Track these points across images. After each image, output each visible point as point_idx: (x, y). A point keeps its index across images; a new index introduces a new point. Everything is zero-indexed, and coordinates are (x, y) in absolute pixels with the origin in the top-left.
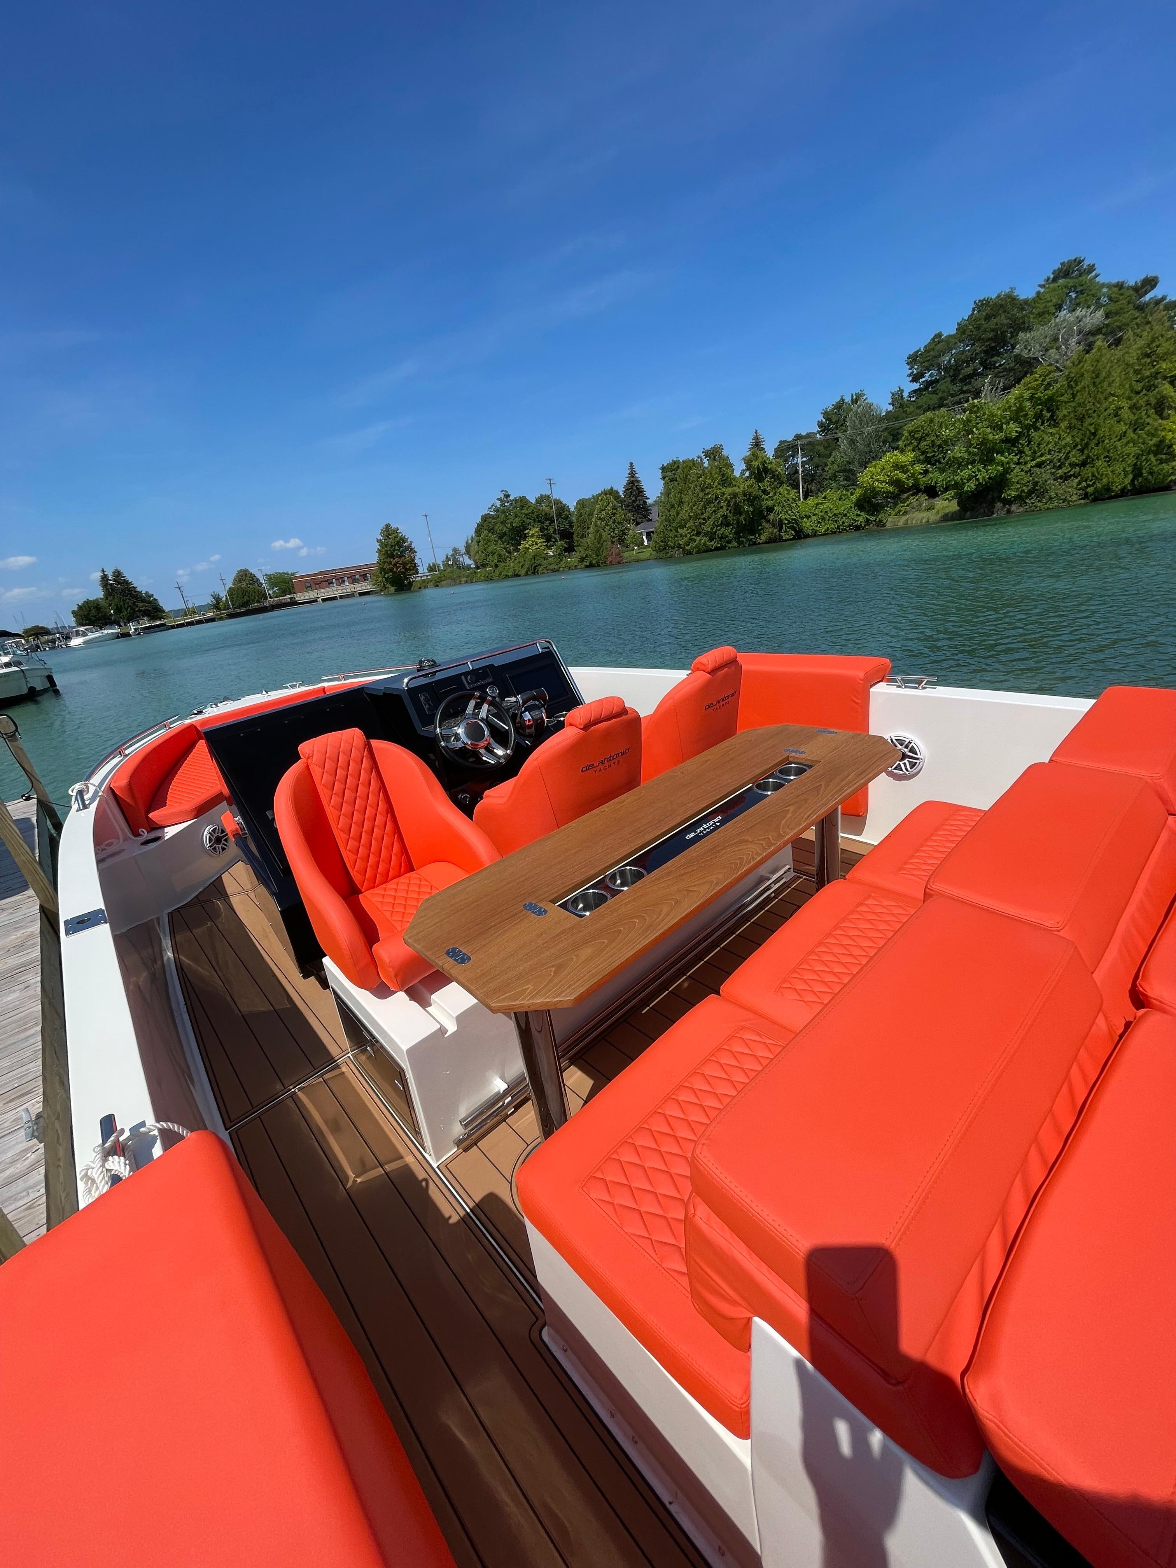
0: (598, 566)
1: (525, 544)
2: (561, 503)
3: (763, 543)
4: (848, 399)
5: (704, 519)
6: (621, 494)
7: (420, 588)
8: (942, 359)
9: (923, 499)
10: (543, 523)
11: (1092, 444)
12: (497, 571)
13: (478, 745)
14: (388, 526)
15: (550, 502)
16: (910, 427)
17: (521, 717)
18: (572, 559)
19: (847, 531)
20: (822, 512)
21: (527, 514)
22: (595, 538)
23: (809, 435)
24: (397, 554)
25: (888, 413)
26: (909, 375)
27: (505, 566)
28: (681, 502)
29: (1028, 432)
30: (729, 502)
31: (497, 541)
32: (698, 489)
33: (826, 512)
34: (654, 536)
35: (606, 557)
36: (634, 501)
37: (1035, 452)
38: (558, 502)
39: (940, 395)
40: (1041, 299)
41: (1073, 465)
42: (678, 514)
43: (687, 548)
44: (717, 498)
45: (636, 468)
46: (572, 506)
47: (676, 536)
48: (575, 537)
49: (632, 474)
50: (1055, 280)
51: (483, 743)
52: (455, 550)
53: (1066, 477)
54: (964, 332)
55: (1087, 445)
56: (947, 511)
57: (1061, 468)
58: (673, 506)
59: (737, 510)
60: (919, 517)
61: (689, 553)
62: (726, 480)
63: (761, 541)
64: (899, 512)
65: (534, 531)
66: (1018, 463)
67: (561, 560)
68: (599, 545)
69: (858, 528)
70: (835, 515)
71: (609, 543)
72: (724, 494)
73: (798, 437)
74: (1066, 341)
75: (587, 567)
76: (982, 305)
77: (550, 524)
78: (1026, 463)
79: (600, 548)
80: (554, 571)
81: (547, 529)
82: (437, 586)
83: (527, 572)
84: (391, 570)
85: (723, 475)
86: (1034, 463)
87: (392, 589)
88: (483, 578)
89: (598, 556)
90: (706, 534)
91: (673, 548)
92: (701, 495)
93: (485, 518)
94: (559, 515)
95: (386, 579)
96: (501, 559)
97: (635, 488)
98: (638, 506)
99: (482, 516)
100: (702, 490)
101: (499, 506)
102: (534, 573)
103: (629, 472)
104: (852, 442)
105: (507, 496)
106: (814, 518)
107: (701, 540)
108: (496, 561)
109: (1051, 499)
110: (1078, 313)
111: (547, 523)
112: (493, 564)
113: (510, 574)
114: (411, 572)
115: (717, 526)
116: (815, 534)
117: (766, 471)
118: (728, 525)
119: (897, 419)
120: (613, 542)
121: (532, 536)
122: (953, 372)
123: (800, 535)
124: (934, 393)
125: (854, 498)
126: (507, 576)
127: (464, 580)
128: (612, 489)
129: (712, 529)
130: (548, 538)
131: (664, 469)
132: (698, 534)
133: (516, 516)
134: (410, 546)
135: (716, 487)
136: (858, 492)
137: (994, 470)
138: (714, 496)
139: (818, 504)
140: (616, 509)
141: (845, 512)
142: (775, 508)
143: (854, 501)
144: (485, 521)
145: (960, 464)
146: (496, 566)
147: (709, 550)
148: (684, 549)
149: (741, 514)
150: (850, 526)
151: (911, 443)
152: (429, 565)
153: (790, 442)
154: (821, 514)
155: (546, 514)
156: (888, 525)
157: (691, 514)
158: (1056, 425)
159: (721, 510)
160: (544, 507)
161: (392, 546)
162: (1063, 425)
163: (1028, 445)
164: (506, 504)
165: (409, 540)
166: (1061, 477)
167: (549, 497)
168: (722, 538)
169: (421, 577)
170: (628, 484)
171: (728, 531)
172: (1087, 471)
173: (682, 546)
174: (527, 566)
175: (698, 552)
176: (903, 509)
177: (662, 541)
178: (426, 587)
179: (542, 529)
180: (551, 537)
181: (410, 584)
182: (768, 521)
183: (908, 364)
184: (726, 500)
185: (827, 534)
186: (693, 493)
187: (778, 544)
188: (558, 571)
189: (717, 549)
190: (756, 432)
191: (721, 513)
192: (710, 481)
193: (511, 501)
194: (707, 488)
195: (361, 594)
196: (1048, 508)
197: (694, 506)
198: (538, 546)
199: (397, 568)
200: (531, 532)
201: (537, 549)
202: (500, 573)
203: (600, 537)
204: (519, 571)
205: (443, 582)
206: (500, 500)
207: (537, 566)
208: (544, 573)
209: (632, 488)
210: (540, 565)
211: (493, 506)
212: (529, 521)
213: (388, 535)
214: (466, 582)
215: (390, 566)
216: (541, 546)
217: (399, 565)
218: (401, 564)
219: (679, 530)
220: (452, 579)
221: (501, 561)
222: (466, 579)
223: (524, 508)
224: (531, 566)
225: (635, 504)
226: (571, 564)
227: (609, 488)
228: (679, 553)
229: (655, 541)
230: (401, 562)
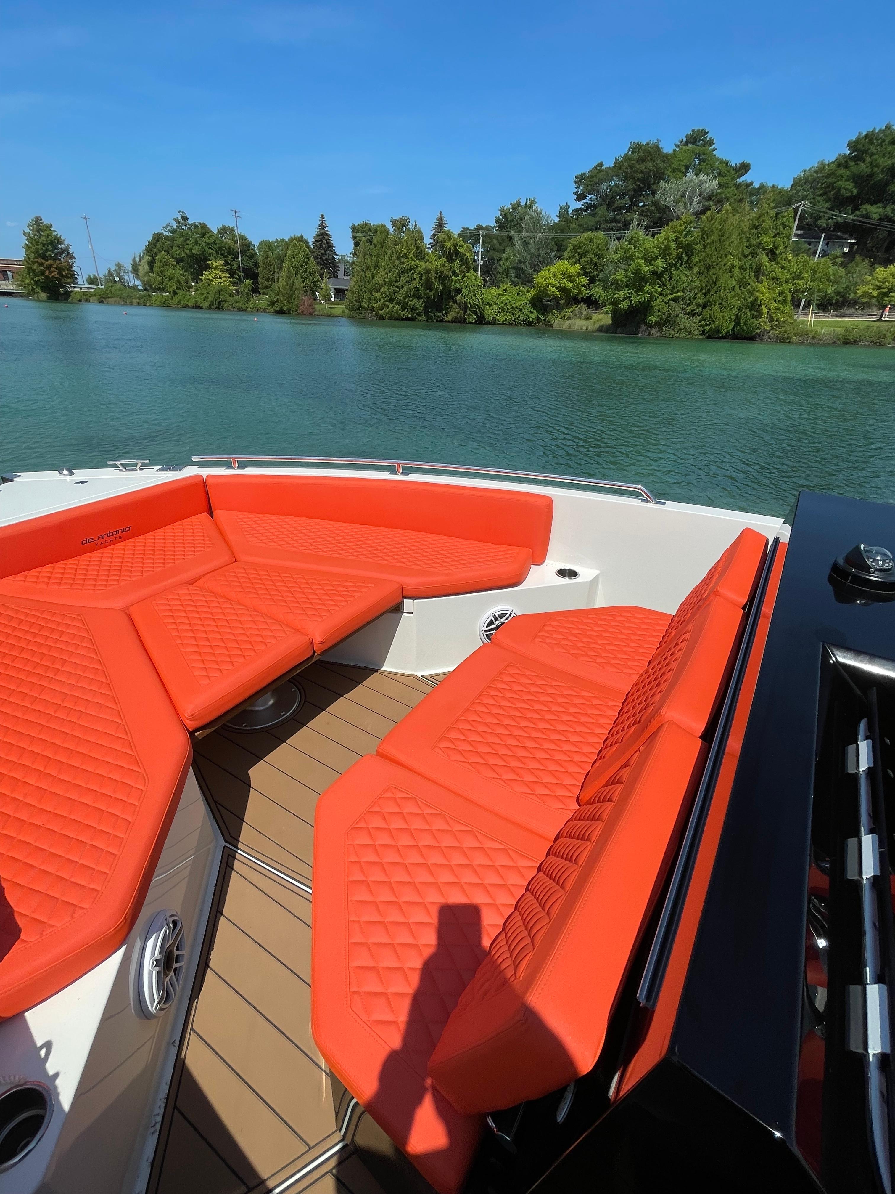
0: (289, 313)
1: (206, 275)
2: (247, 239)
3: (449, 322)
4: (523, 203)
5: (397, 287)
6: (310, 244)
7: (80, 300)
8: (602, 186)
9: (583, 308)
10: (227, 257)
11: (713, 292)
12: (176, 299)
14: (38, 220)
15: (234, 236)
16: (574, 241)
18: (262, 300)
19: (521, 325)
20: (502, 302)
21: (208, 244)
22: (287, 284)
23: (487, 228)
24: (50, 256)
25: (555, 223)
26: (575, 193)
27: (185, 295)
28: (376, 266)
29: (671, 269)
30: (421, 275)
31: (176, 266)
32: (394, 258)
33: (506, 304)
34: (349, 294)
35: (297, 305)
36: (322, 254)
37: (673, 288)
38: (242, 238)
39: (598, 219)
40: (676, 157)
41: (698, 305)
42: (373, 277)
43: (380, 312)
44: (411, 269)
45: (327, 221)
46: (256, 243)
47: (370, 299)
48: (260, 279)
49: (323, 226)
50: (686, 144)
52: (119, 266)
53: (692, 314)
54: (620, 168)
55: (709, 291)
56: (602, 323)
57: (690, 306)
58: (368, 268)
59: (428, 285)
60: (579, 324)
61: (382, 318)
62: (420, 254)
63: (447, 319)
64: (564, 316)
65: (217, 263)
66: (661, 294)
67: (249, 300)
68: (292, 292)
69: (530, 324)
70: (513, 308)
71: (301, 292)
72: (417, 267)
73: (479, 227)
74: (691, 199)
75: (277, 312)
76: (636, 148)
77: (234, 260)
78: (666, 295)
79: (292, 295)
80: (242, 310)
81: (230, 264)
82: (102, 302)
83: (210, 306)
84: (42, 273)
85: (418, 248)
86: (671, 297)
87: (43, 296)
88: (158, 303)
89: (289, 303)
90: (398, 303)
91: (367, 309)
92: (397, 263)
93: (158, 237)
94: (243, 252)
95: (36, 282)
96: (180, 286)
97: (325, 241)
98: (326, 260)
99: (154, 235)
100: (398, 258)
101: (175, 227)
102: (218, 308)
103: (319, 223)
104: (525, 243)
105: (185, 219)
106: (495, 307)
107: (394, 307)
108: (175, 287)
109: (680, 329)
110: (702, 177)
111: (230, 257)
112: (171, 290)
113: (190, 304)
114: (69, 280)
115: (410, 297)
116: (494, 323)
117: (457, 253)
118: (419, 298)
119: (562, 231)
120: (305, 292)
121: (216, 268)
122: (608, 201)
123: (481, 321)
124: (594, 215)
125: (529, 296)
126: (186, 306)
127: (135, 301)
128: (302, 236)
129: (405, 298)
130: (232, 274)
131: (354, 229)
132: (391, 301)
133: (196, 243)
134: (67, 249)
135: (411, 258)
136: (533, 292)
137: (643, 297)
138: (408, 267)
139: (499, 295)
140: (308, 258)
141: (521, 307)
142: (463, 290)
143: (529, 298)
144: (158, 241)
145: (617, 286)
146: (175, 293)
147: (399, 319)
148: (377, 313)
149: (431, 290)
150: (523, 321)
151: (574, 256)
152: (89, 276)
153: (471, 230)
154: (502, 305)
155: (230, 248)
156: (555, 326)
157: (387, 280)
158: (690, 268)
159: (414, 282)
160: (226, 239)
161: (44, 245)
162: (696, 270)
163: (669, 280)
164: (184, 227)
165: (66, 242)
166: (689, 313)
167: (232, 230)
168: (413, 309)
169: (81, 288)
171: (419, 304)
172: (707, 312)
173: (376, 310)
174: (210, 299)
175: (390, 319)
176: (568, 314)
177: (356, 301)
178: (87, 301)
179: (227, 263)
180: (234, 273)
181: (67, 294)
182: (456, 302)
183: (575, 182)
184: (418, 274)
185: (505, 324)
186: (390, 260)
187: (463, 325)
188: (245, 310)
189: (407, 319)
190: (441, 214)
191: (413, 285)
192: (405, 251)
193: (189, 224)
194: (402, 257)
196: (678, 338)
197: (390, 272)
198: (222, 281)
199: (51, 272)
200: (215, 264)
201: (221, 283)
202: (179, 302)
203: (293, 285)
204: (201, 303)
205: (110, 299)
206: (176, 220)
207: (221, 301)
208: (229, 310)
209: (322, 241)
210: (226, 302)
211: (168, 225)
212: (212, 251)
213: (39, 231)
214: (139, 304)
215: (42, 268)
216: (225, 281)
217: (52, 269)
218: (55, 268)
219: (374, 293)
220: (121, 298)
221: (179, 288)
222: (138, 300)
223: (206, 237)
224: (216, 300)
225: (324, 258)
226: (260, 306)
227: (299, 235)
228: (372, 316)
229: (350, 300)
230: (55, 266)
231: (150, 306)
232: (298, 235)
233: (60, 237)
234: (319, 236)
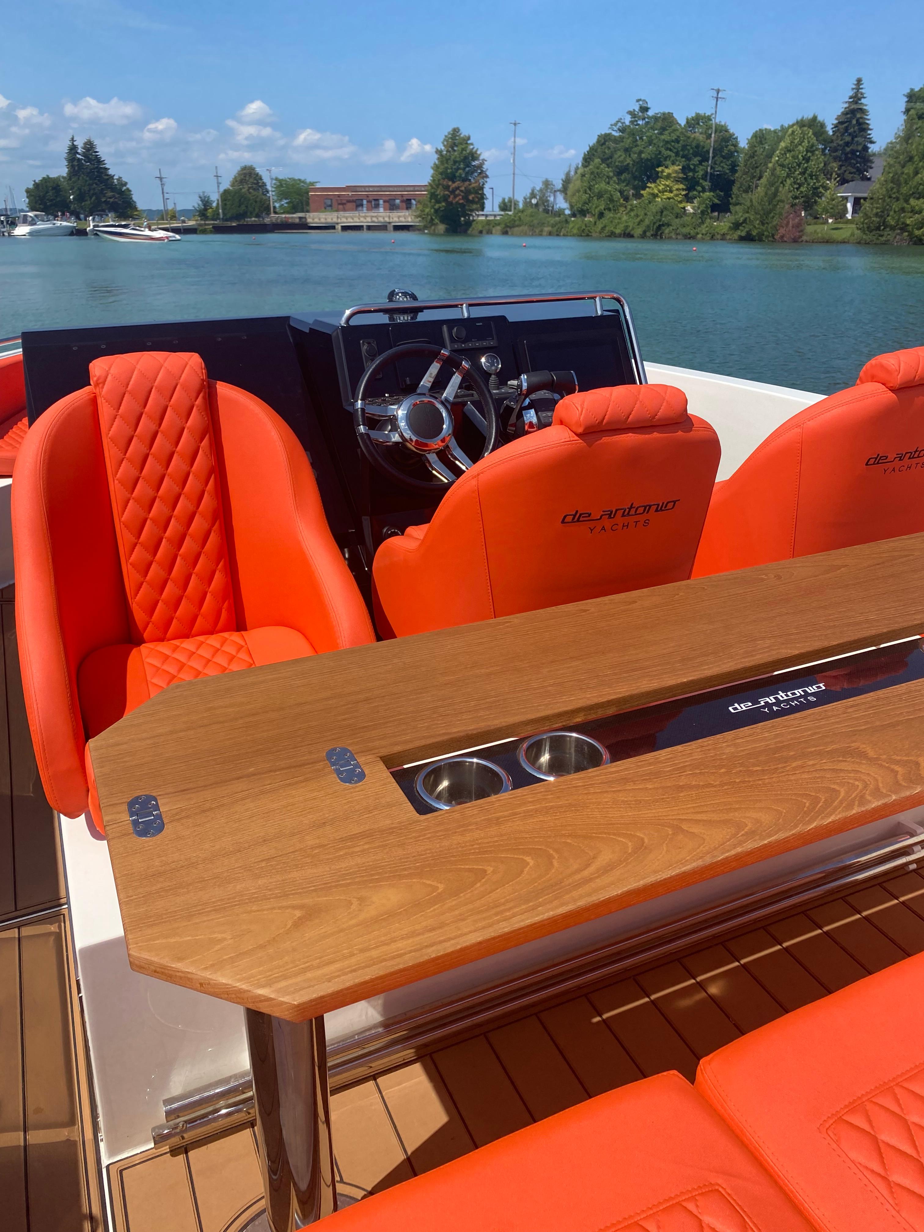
0: (760, 240)
1: (653, 188)
2: (727, 131)
6: (828, 128)
7: (481, 232)
10: (689, 159)
12: (600, 224)
13: (426, 445)
14: (456, 131)
15: (710, 127)
17: (520, 416)
18: (723, 224)
21: (667, 142)
22: (766, 194)
24: (460, 176)
27: (613, 218)
31: (611, 178)
34: (866, 205)
35: (775, 228)
36: (847, 144)
38: (722, 130)
42: (916, 173)
45: (866, 89)
47: (903, 210)
48: (735, 190)
49: (857, 97)
51: (436, 443)
52: (547, 184)
58: (911, 159)
61: (919, 242)
65: (673, 169)
67: (703, 222)
68: (771, 207)
71: (787, 206)
75: (742, 239)
77: (700, 162)
79: (770, 211)
80: (689, 237)
81: (693, 170)
82: (505, 233)
83: (645, 232)
84: (445, 199)
87: (441, 228)
88: (576, 232)
89: (763, 224)
91: (893, 228)
93: (602, 140)
94: (718, 149)
95: (436, 211)
96: (612, 206)
97: (854, 122)
98: (853, 152)
99: (599, 136)
101: (627, 123)
102: (655, 236)
103: (851, 93)
105: (644, 109)
108: (602, 207)
111: (696, 160)
112: (597, 212)
113: (618, 231)
114: (474, 206)
120: (793, 206)
121: (668, 177)
126: (612, 235)
127: (547, 229)
128: (815, 118)
130: (692, 185)
131: (911, 97)
133: (650, 142)
134: (480, 166)
140: (813, 152)
144: (602, 144)
146: (601, 215)
148: (911, 234)
152: (504, 200)
155: (698, 146)
160: (698, 135)
161: (455, 162)
164: (640, 122)
165: (481, 158)
167: (709, 118)
169: (487, 216)
170: (845, 114)
173: (910, 228)
174: (647, 222)
177: (876, 215)
178: (489, 232)
179: (685, 169)
180: (697, 183)
181: (469, 224)
188: (695, 238)
193: (649, 117)
195: (397, 228)
198: (672, 195)
199: (455, 196)
200: (667, 171)
201: (669, 198)
202: (603, 228)
203: (775, 194)
204: (633, 229)
205: (516, 229)
206: (632, 113)
207: (663, 225)
208: (670, 238)
209: (850, 122)
210: (668, 225)
211: (618, 122)
212: (669, 153)
213: (454, 145)
214: (550, 234)
215: (447, 193)
216: (677, 195)
217: (457, 192)
218: (462, 191)
219: (913, 202)
220: (530, 226)
221: (609, 210)
222: (550, 229)
223: (666, 132)
224: (654, 223)
225: (848, 149)
226: (717, 230)
227: (811, 116)
228: (902, 240)
229: (866, 214)
230: (463, 189)
231: (564, 235)
232: (809, 115)
233: (476, 151)
234: (847, 114)
